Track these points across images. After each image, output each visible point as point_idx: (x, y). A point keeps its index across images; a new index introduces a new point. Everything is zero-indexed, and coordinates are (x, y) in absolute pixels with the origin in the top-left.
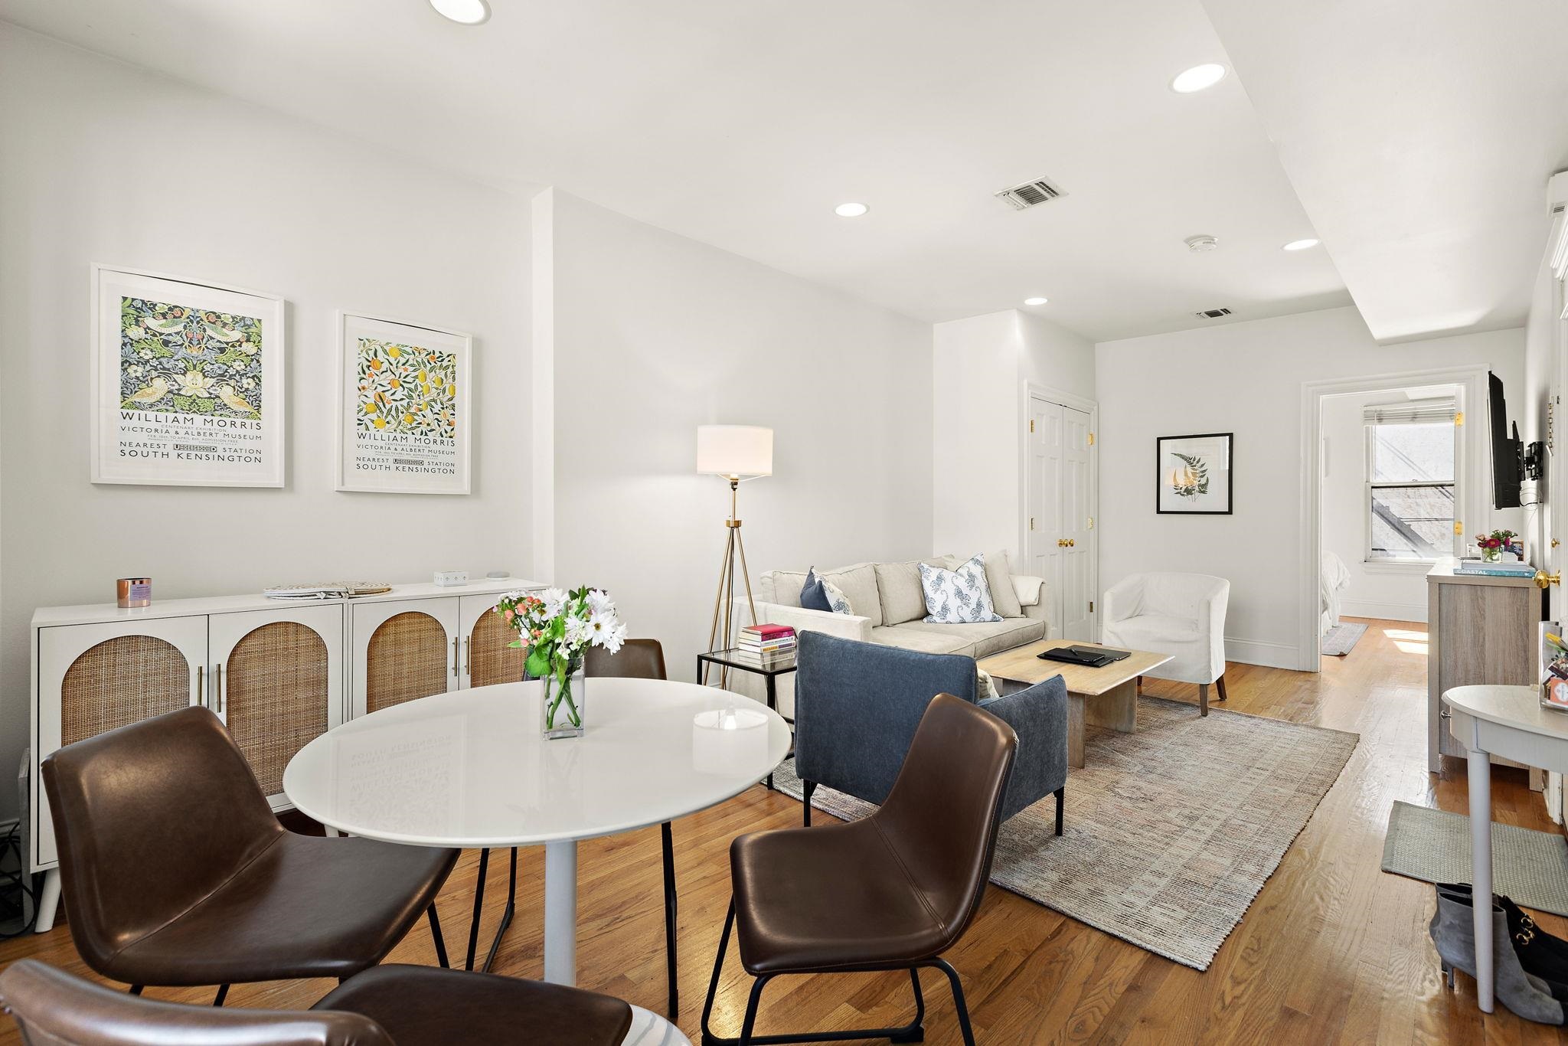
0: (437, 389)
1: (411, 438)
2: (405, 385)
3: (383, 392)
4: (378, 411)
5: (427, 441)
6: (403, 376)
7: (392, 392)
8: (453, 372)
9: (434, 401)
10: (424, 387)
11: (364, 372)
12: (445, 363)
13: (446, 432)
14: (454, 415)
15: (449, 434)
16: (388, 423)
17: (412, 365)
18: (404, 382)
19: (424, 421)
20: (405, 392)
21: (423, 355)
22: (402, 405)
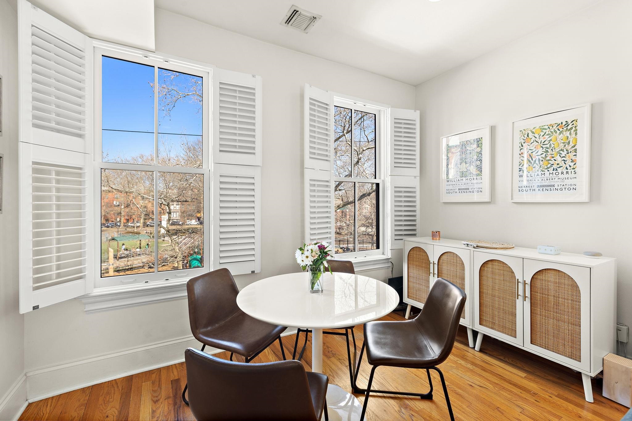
0: (564, 143)
1: (547, 173)
2: (544, 146)
3: (532, 152)
4: (529, 163)
5: (557, 174)
6: (542, 142)
7: (536, 151)
8: (576, 130)
9: (562, 150)
10: (556, 145)
11: (522, 146)
12: (569, 127)
13: (570, 166)
14: (576, 155)
15: (572, 167)
16: (534, 167)
17: (548, 135)
18: (543, 145)
19: (555, 163)
20: (544, 150)
21: (554, 127)
22: (542, 157)
